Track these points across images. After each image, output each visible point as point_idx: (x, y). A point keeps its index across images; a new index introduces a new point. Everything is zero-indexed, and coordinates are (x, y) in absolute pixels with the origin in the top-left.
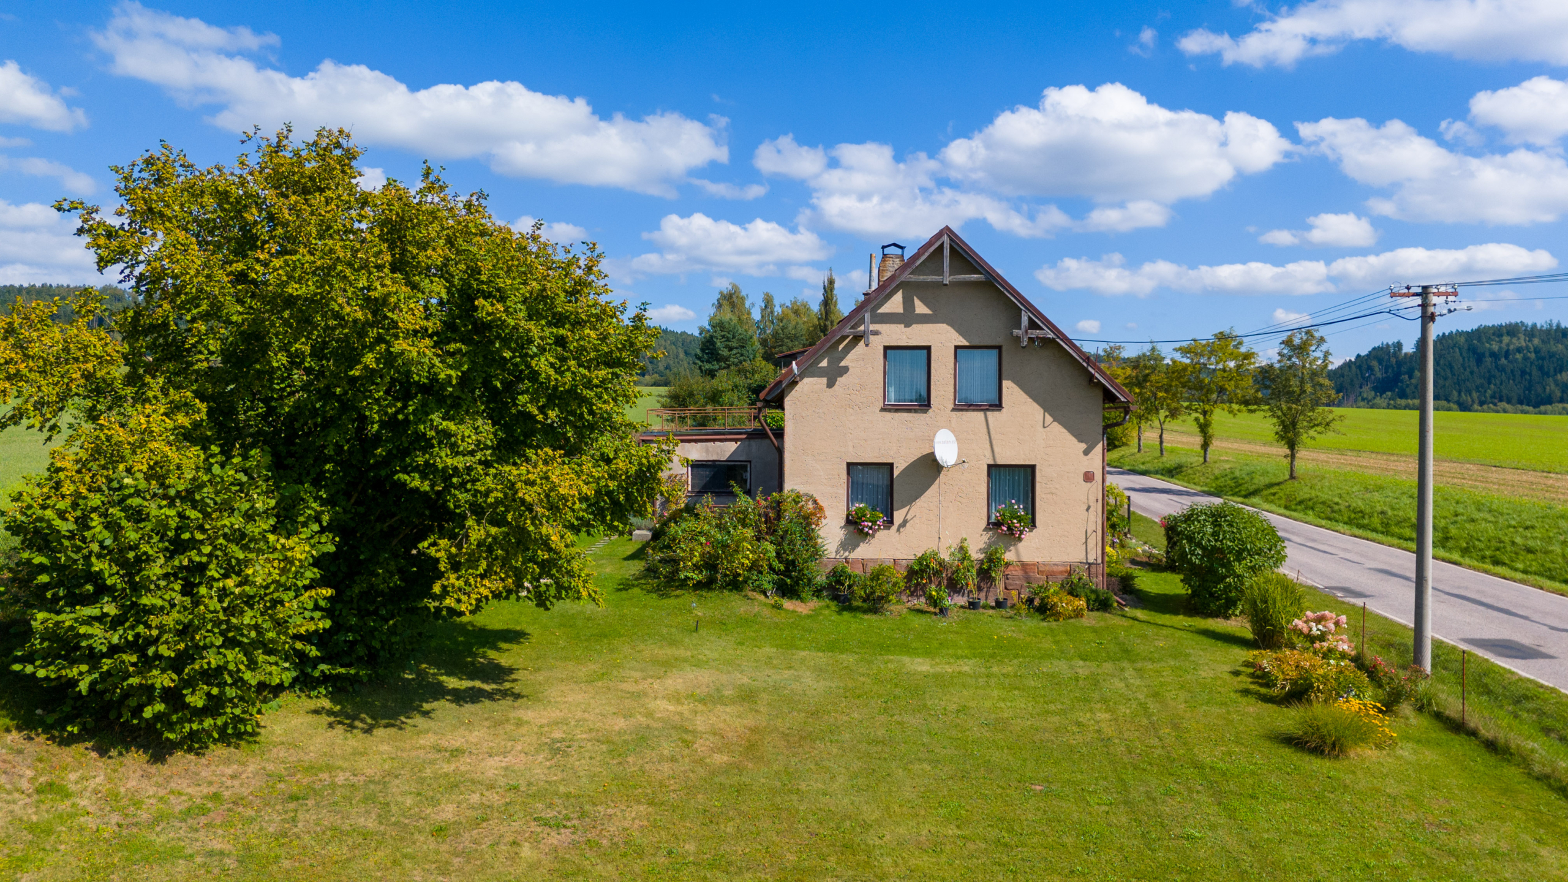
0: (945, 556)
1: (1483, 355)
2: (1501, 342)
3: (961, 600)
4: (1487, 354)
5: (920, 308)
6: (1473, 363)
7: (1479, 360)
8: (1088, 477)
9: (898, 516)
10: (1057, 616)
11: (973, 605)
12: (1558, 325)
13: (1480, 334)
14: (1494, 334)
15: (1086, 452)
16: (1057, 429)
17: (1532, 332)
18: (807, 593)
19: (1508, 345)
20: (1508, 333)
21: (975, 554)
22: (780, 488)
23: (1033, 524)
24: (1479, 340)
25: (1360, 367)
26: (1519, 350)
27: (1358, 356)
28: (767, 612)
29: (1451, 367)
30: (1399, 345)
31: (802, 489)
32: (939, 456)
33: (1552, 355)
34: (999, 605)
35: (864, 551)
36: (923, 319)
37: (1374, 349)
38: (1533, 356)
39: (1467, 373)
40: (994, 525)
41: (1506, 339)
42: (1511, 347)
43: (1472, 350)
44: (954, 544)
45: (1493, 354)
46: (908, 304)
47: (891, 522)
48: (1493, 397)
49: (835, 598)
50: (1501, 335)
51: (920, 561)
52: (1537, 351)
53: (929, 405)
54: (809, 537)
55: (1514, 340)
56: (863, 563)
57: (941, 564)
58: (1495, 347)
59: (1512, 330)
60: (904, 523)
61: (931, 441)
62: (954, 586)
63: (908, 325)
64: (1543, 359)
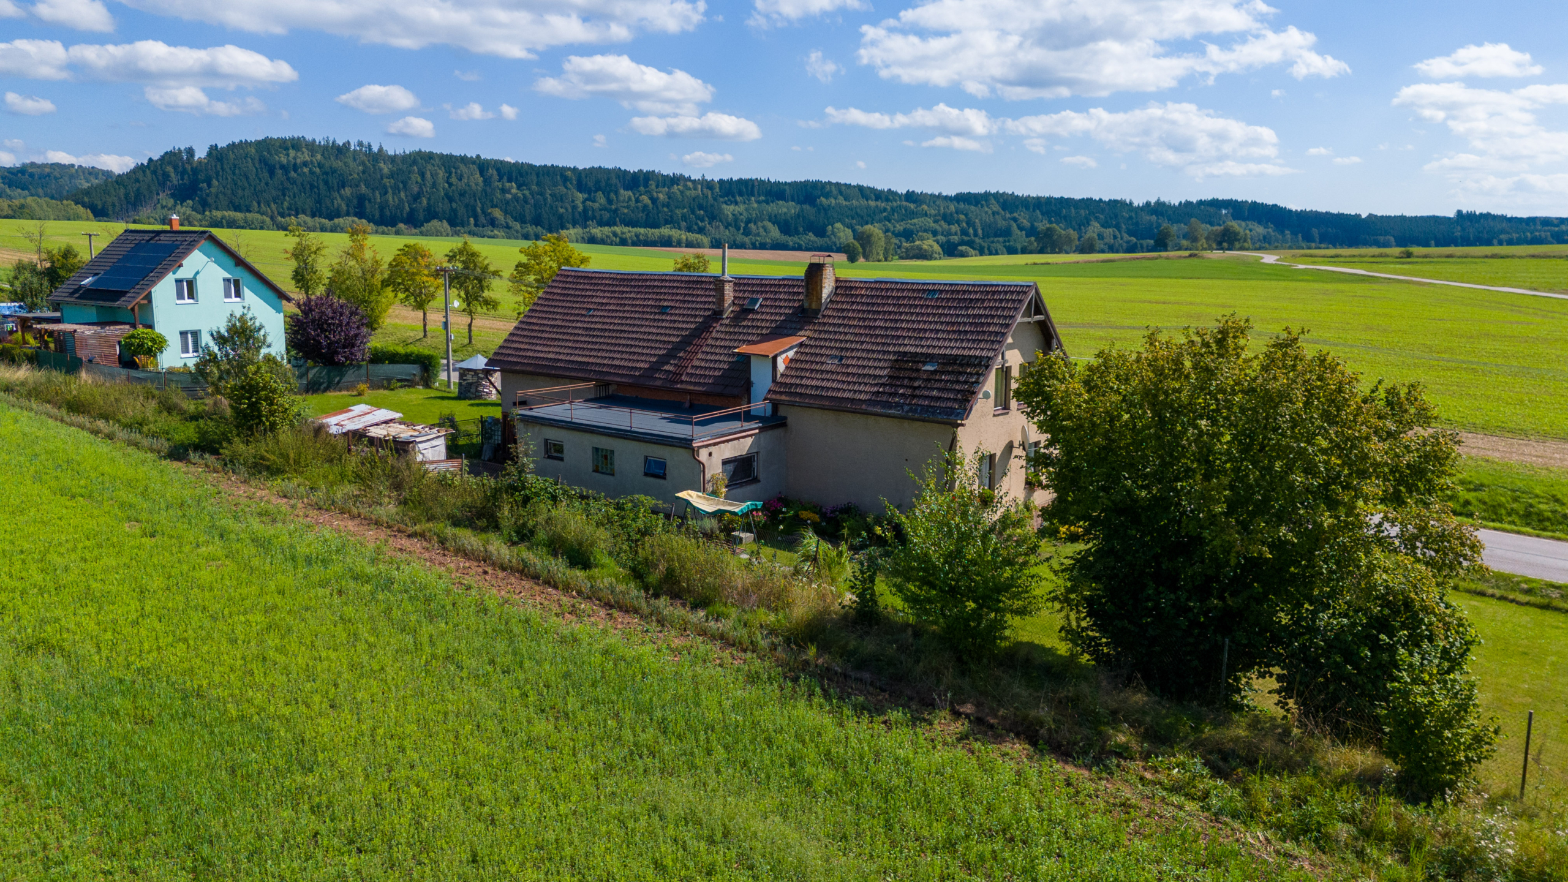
1: (274, 166)
2: (288, 155)
4: (278, 166)
7: (272, 173)
13: (265, 145)
14: (280, 147)
20: (293, 147)
24: (269, 152)
27: (150, 160)
29: (247, 178)
30: (190, 151)
33: (334, 171)
37: (166, 153)
38: (318, 170)
39: (263, 184)
41: (292, 153)
42: (298, 161)
43: (263, 161)
45: (282, 167)
50: (287, 149)
52: (320, 165)
55: (299, 154)
58: (284, 160)
59: (296, 144)
64: (326, 173)
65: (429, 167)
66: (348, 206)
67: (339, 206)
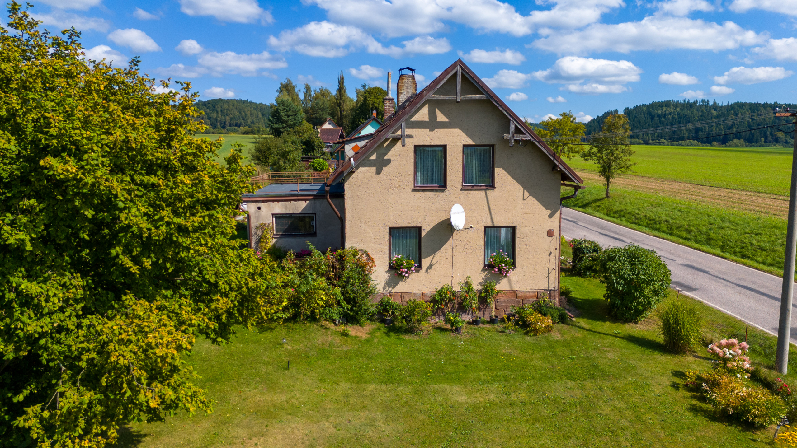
0: (456, 289)
1: (654, 116)
2: (662, 110)
3: (466, 318)
4: (656, 116)
5: (441, 117)
6: (650, 120)
7: (652, 119)
8: (550, 233)
9: (425, 262)
10: (536, 331)
11: (475, 322)
12: (688, 101)
13: (653, 106)
14: (659, 106)
15: (551, 216)
16: (532, 201)
17: (676, 105)
18: (363, 319)
19: (665, 111)
20: (666, 106)
21: (476, 286)
22: (343, 246)
23: (514, 265)
24: (653, 109)
25: (598, 122)
26: (670, 114)
27: (598, 116)
28: (337, 339)
29: (640, 123)
30: (616, 111)
31: (358, 246)
32: (454, 222)
33: (685, 116)
34: (492, 321)
35: (402, 287)
36: (443, 125)
37: (605, 113)
38: (676, 116)
39: (647, 125)
40: (489, 267)
41: (664, 108)
42: (667, 112)
43: (649, 114)
44: (462, 280)
45: (659, 116)
46: (432, 114)
47: (420, 267)
48: (658, 136)
49: (383, 321)
50: (662, 107)
51: (440, 292)
52: (678, 114)
53: (445, 186)
54: (364, 281)
55: (668, 109)
56: (401, 295)
57: (454, 294)
58: (660, 112)
59: (667, 104)
60: (430, 266)
61: (449, 212)
62: (462, 308)
63: (432, 130)
64: (681, 118)
65: (742, 110)
66: (689, 134)
67: (684, 134)
